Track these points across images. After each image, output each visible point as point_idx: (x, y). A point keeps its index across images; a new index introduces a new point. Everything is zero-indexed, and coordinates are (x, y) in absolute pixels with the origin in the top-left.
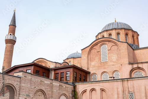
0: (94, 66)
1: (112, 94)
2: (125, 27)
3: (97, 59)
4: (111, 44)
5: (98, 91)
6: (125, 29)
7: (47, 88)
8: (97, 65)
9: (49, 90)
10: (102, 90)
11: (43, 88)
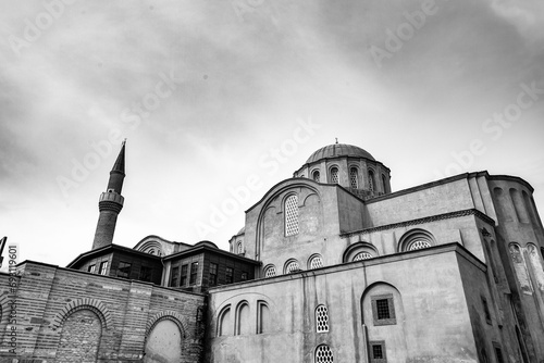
0: (270, 248)
1: (281, 312)
2: (351, 154)
3: (276, 231)
4: (305, 192)
5: (253, 306)
6: (348, 158)
7: (112, 300)
8: (276, 245)
9: (116, 307)
10: (262, 304)
11: (97, 303)
